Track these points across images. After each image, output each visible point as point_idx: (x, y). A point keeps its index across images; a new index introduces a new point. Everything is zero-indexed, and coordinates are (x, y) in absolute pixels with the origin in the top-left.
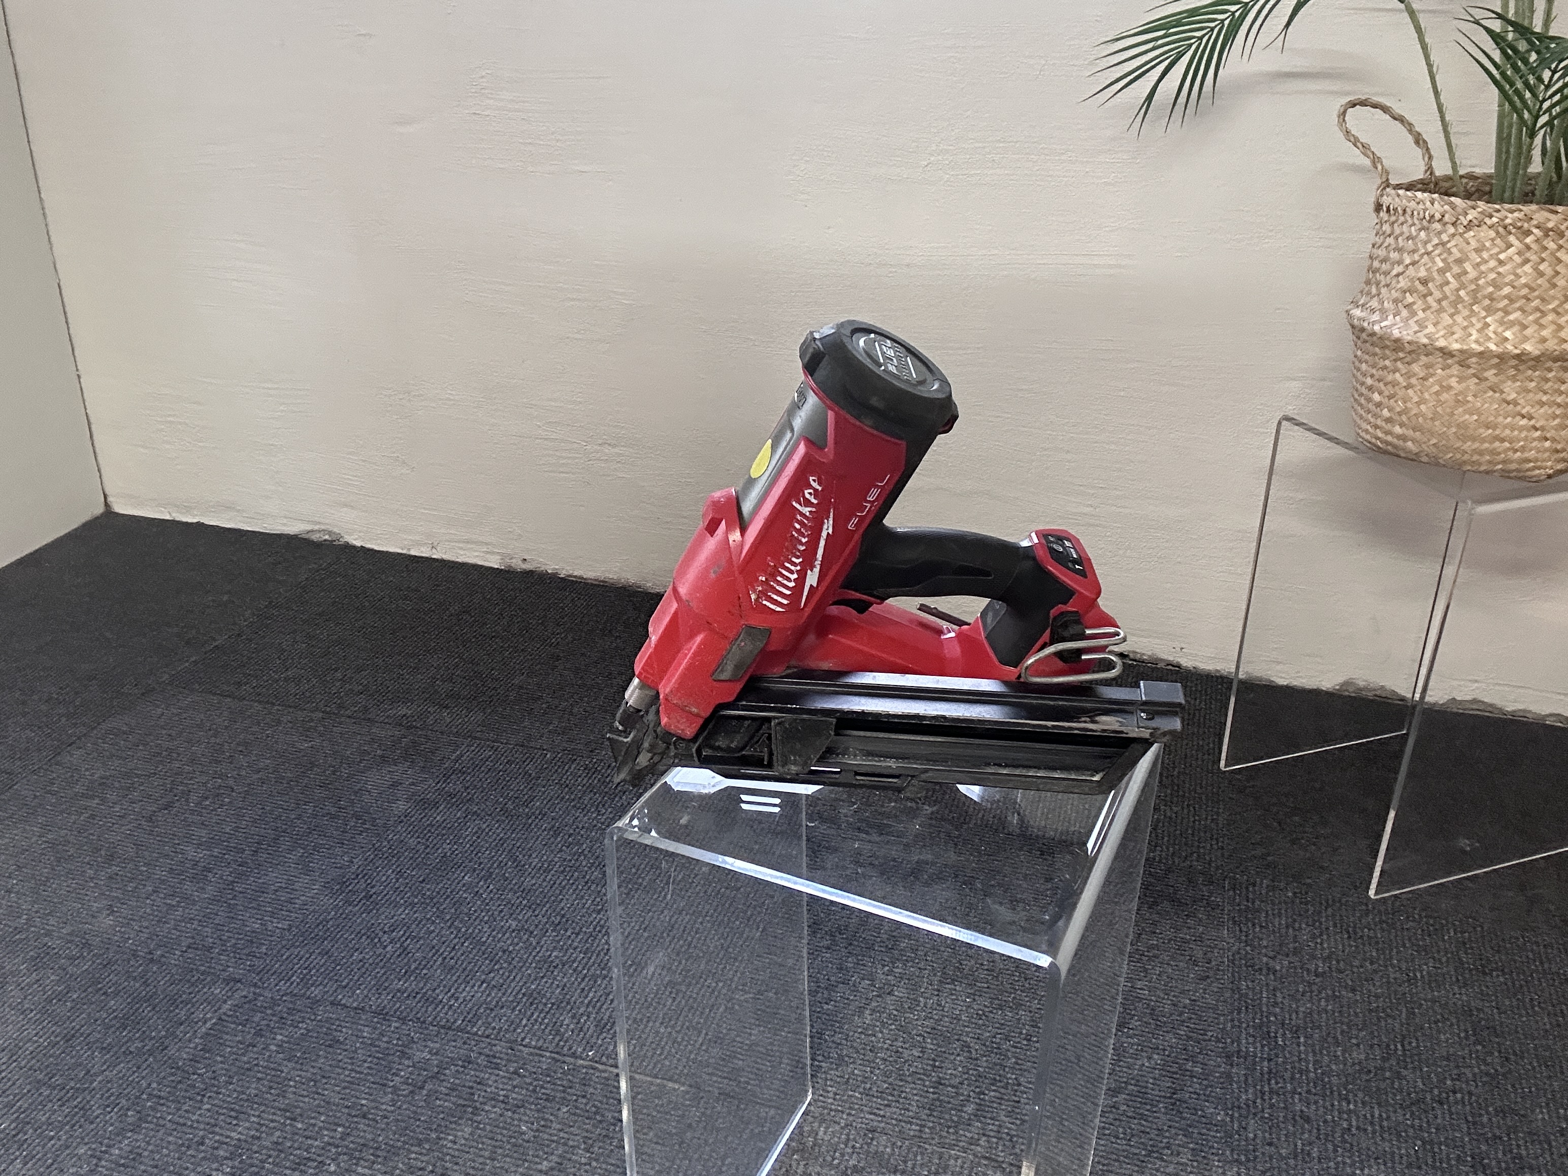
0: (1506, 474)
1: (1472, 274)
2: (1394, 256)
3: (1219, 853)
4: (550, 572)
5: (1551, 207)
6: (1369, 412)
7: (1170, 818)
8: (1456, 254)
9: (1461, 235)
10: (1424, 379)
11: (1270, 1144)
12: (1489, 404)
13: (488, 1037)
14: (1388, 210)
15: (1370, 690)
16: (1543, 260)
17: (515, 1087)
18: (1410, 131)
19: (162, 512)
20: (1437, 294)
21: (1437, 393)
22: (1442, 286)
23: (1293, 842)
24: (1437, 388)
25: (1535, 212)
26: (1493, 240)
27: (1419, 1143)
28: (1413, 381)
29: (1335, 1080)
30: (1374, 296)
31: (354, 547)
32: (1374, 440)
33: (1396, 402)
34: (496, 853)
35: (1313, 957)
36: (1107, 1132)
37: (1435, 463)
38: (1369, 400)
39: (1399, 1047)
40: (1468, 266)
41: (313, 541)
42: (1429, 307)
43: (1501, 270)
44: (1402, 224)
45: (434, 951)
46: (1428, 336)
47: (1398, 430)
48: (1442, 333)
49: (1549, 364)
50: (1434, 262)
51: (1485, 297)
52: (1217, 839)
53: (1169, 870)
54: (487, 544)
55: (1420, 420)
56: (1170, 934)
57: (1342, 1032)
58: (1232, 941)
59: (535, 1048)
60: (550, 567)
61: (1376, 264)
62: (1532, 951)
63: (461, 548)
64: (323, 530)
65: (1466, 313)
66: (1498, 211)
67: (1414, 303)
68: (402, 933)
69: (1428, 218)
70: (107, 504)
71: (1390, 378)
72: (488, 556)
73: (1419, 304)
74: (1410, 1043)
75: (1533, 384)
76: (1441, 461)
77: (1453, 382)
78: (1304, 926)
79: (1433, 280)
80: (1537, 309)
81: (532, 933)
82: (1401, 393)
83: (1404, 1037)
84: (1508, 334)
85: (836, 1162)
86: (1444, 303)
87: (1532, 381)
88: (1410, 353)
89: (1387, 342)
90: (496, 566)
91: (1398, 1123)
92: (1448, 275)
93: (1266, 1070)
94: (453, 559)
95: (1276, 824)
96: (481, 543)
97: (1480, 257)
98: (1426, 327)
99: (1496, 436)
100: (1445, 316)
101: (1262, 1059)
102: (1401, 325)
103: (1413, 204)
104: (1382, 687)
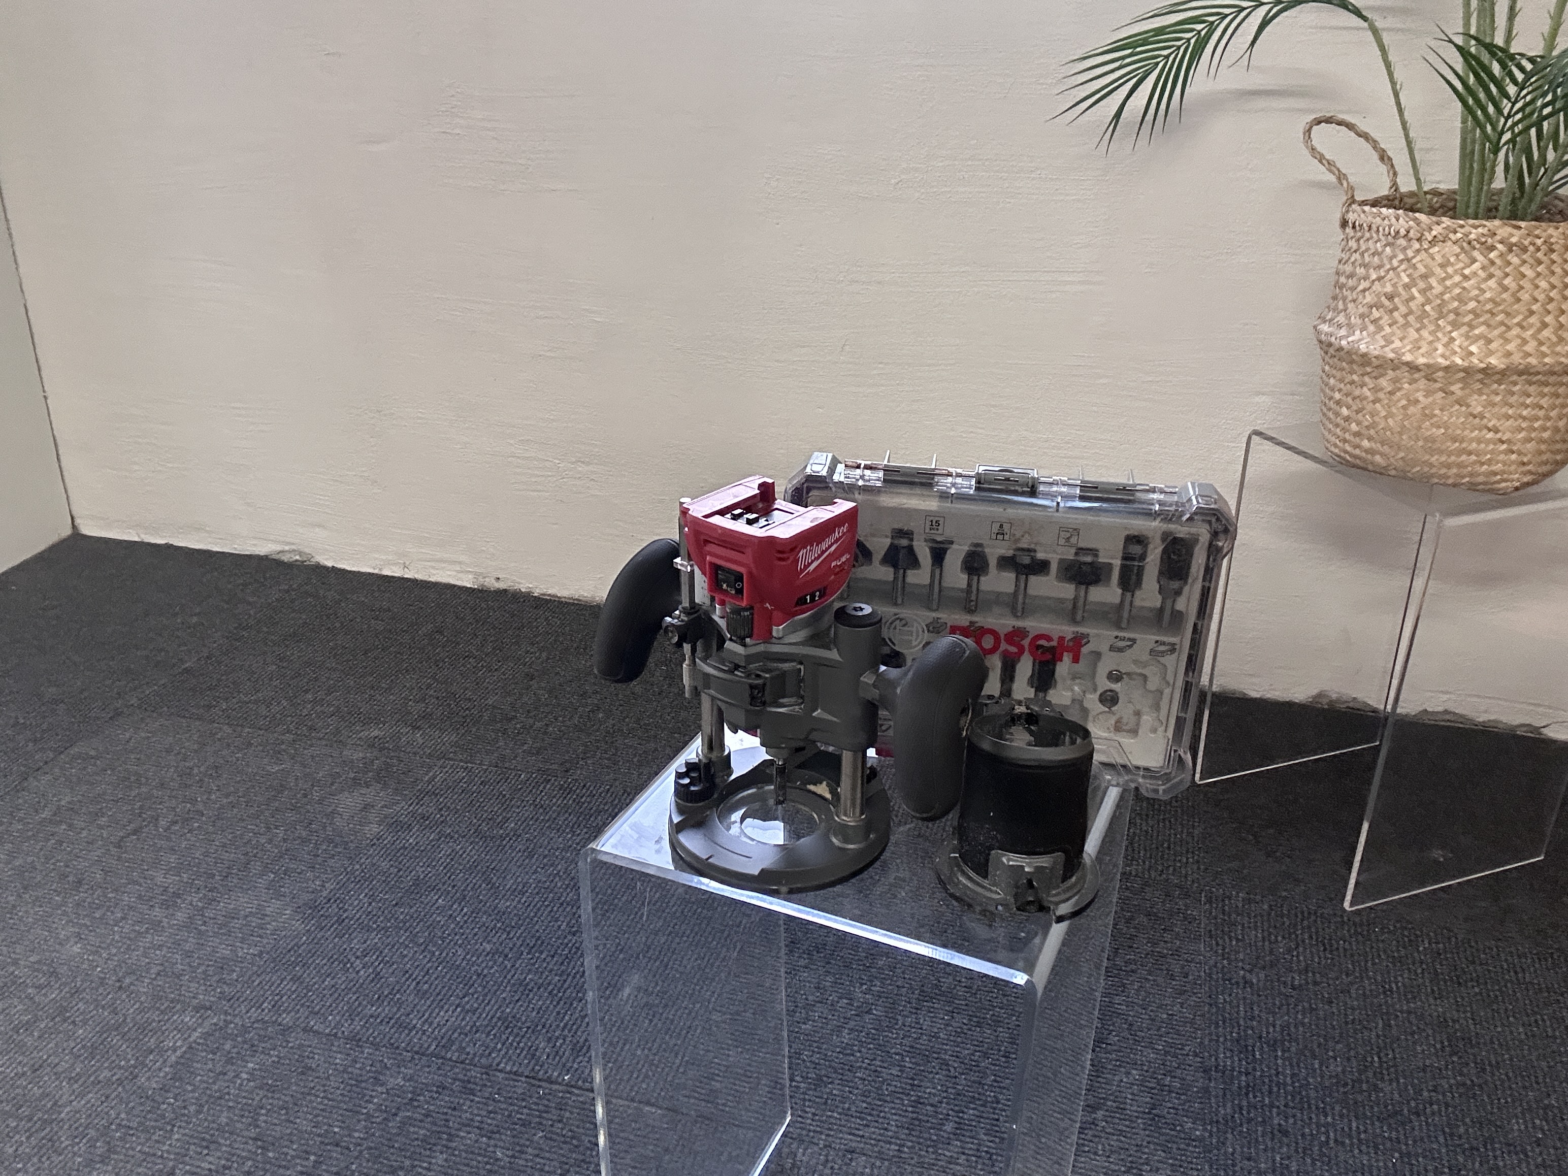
0: (1473, 487)
1: (1438, 289)
2: (1361, 271)
3: (1195, 867)
4: (523, 590)
5: (1514, 222)
6: (1337, 425)
7: (1147, 832)
8: (1422, 269)
9: (1426, 250)
10: (1391, 393)
11: (1249, 1159)
12: (1455, 417)
13: (462, 1062)
14: (1354, 227)
15: (1343, 702)
16: (1507, 275)
17: (490, 1112)
18: (1375, 148)
19: (130, 533)
20: (1403, 309)
21: (1404, 408)
22: (1407, 301)
23: (1268, 855)
24: (1404, 402)
25: (1498, 227)
26: (1457, 255)
27: (1397, 1155)
28: (1381, 395)
29: (1313, 1094)
30: (1341, 311)
31: (326, 568)
32: (1342, 454)
33: (1364, 416)
34: (471, 875)
35: (1289, 970)
36: (1087, 1149)
37: (1403, 476)
38: (1337, 414)
39: (1376, 1059)
40: (1434, 283)
41: (283, 562)
42: (1396, 322)
43: (1465, 285)
44: (1368, 240)
45: (407, 975)
46: (1393, 351)
47: (1366, 444)
48: (1408, 348)
49: (1515, 378)
50: (1398, 276)
51: (1450, 311)
52: (1193, 853)
53: (1146, 884)
54: (460, 563)
55: (1388, 433)
56: (1147, 948)
57: (1319, 1045)
58: (1208, 955)
59: (510, 1072)
60: (523, 587)
61: (1343, 280)
62: (1506, 960)
63: (433, 568)
64: (294, 551)
65: (1432, 328)
66: (1462, 226)
67: (1380, 318)
68: (374, 957)
69: (1393, 233)
70: (74, 526)
71: (1357, 392)
72: (460, 575)
73: (1386, 320)
74: (1387, 1055)
75: (1498, 399)
76: (1409, 474)
77: (1420, 396)
78: (1280, 938)
79: (1399, 295)
80: (1502, 323)
81: (506, 955)
82: (1369, 407)
83: (1380, 1048)
84: (1473, 348)
86: (1411, 318)
87: (1497, 394)
88: (1377, 367)
89: (1354, 357)
90: (469, 586)
91: (1376, 1136)
92: (1414, 290)
93: (1244, 1084)
94: (426, 578)
95: (1251, 837)
96: (454, 562)
97: (1446, 272)
98: (1393, 342)
99: (1464, 449)
100: (1411, 330)
101: (1240, 1073)
102: (1367, 339)
103: (1378, 220)
104: (1355, 699)
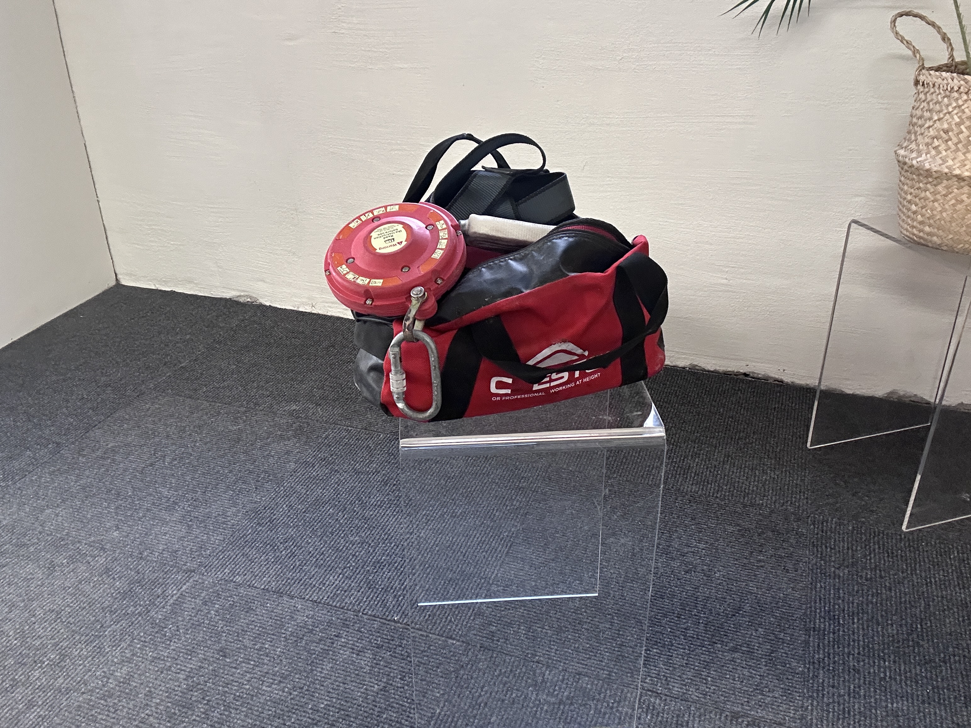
2: (927, 114)
3: (805, 501)
6: (909, 217)
7: (774, 478)
10: (945, 195)
11: (833, 687)
13: (342, 608)
14: (923, 85)
15: (907, 397)
17: (359, 639)
18: (939, 32)
19: (150, 284)
20: (955, 140)
21: (953, 205)
22: (958, 134)
23: (853, 495)
24: (953, 201)
27: (930, 688)
28: (938, 197)
29: (876, 647)
30: (913, 141)
31: (265, 306)
32: (911, 236)
33: (926, 210)
34: (349, 495)
35: (864, 568)
37: (952, 251)
38: (909, 210)
39: (919, 626)
41: (240, 302)
42: (950, 148)
44: (932, 93)
45: (310, 555)
46: (947, 167)
47: (927, 229)
48: (958, 165)
50: (953, 119)
52: (804, 493)
53: (773, 511)
55: (942, 222)
56: (773, 552)
57: (882, 616)
58: (811, 557)
59: (370, 615)
61: (915, 120)
63: (330, 307)
64: (246, 295)
67: (939, 146)
68: (291, 543)
69: (949, 89)
70: (117, 279)
71: (923, 195)
73: (942, 147)
74: (926, 624)
76: (955, 249)
77: (964, 197)
78: (859, 548)
79: (952, 130)
81: (370, 544)
82: (930, 205)
83: (922, 620)
85: (556, 693)
86: (960, 146)
88: (936, 178)
89: (922, 172)
91: (916, 674)
92: (962, 127)
93: (831, 639)
94: (325, 313)
95: (843, 483)
98: (947, 161)
100: (960, 154)
101: (829, 632)
102: (930, 160)
103: (940, 80)
104: (915, 395)
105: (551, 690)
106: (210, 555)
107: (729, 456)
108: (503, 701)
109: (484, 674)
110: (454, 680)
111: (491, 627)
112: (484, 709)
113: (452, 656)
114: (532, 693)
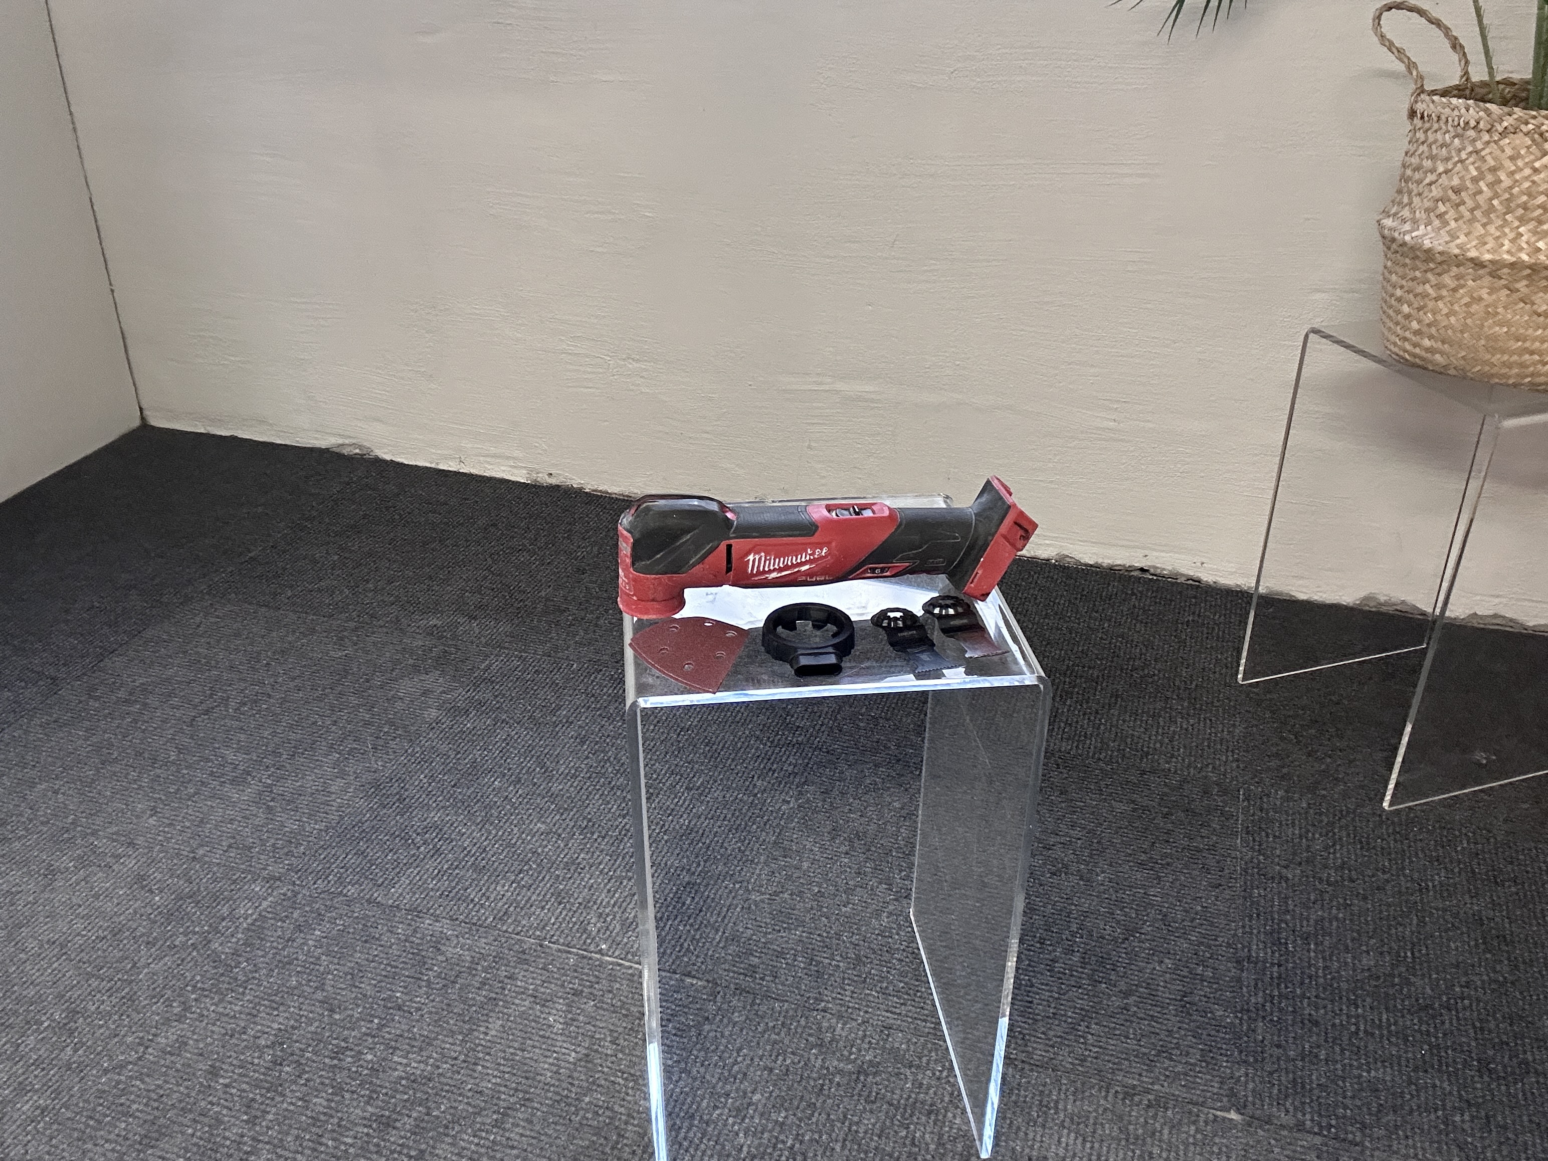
0: (1534, 388)
1: (1506, 182)
2: (1427, 164)
3: (1235, 765)
4: (575, 486)
6: (1397, 324)
8: (1491, 162)
9: (1496, 142)
10: (1455, 290)
11: (1279, 1046)
12: (1519, 316)
13: (518, 934)
14: (1422, 117)
15: (1391, 606)
17: (544, 981)
18: (1447, 36)
19: (196, 426)
20: (1470, 203)
21: (1467, 305)
22: (1475, 194)
23: (1309, 755)
24: (1467, 299)
26: (1528, 147)
27: (1426, 1047)
28: (1444, 292)
29: (1344, 986)
30: (1406, 205)
31: (384, 461)
32: (1401, 353)
33: (1425, 314)
34: (525, 759)
35: (1326, 867)
36: (1118, 1032)
37: (1463, 376)
38: (1398, 312)
39: (1409, 954)
40: (1503, 177)
41: (344, 455)
42: (1462, 217)
43: (1535, 178)
44: (1436, 131)
46: (1458, 246)
47: (1427, 343)
48: (1474, 243)
50: (1467, 169)
51: (1518, 206)
52: (1232, 751)
53: (1185, 781)
54: (514, 458)
55: (1450, 332)
56: (1185, 842)
57: (1353, 939)
58: (1244, 850)
59: (563, 945)
60: (576, 481)
61: (1409, 172)
63: (488, 463)
64: (354, 444)
65: (1499, 222)
66: (1534, 117)
67: (1446, 213)
68: (434, 834)
69: (1462, 124)
70: (143, 418)
71: (1419, 289)
72: (514, 470)
73: (1452, 214)
74: (1420, 951)
76: (1469, 374)
77: (1484, 293)
78: (1317, 836)
79: (1466, 189)
81: (560, 835)
82: (1431, 304)
83: (1413, 944)
84: (1541, 244)
85: (853, 1057)
86: (1478, 213)
88: (1441, 263)
89: (1418, 253)
90: (522, 481)
91: (1406, 1028)
92: (1482, 184)
93: (1275, 975)
94: (481, 473)
95: (1292, 737)
96: (508, 458)
97: (1515, 165)
98: (1458, 237)
99: (1526, 348)
100: (1478, 225)
101: (1273, 964)
102: (1433, 235)
103: (1447, 111)
104: (1403, 602)
105: (846, 1053)
106: (304, 853)
107: (1117, 696)
108: (771, 1070)
109: (741, 1030)
110: (694, 1039)
111: (752, 958)
112: (741, 1083)
113: (690, 1003)
114: (817, 1058)
